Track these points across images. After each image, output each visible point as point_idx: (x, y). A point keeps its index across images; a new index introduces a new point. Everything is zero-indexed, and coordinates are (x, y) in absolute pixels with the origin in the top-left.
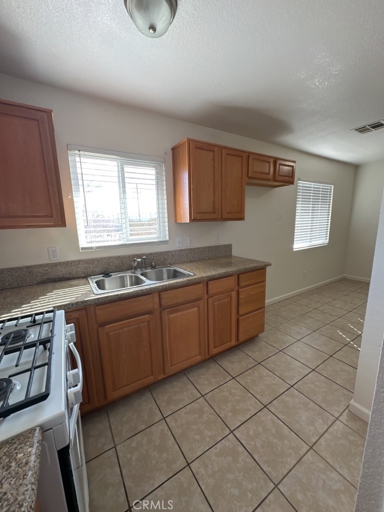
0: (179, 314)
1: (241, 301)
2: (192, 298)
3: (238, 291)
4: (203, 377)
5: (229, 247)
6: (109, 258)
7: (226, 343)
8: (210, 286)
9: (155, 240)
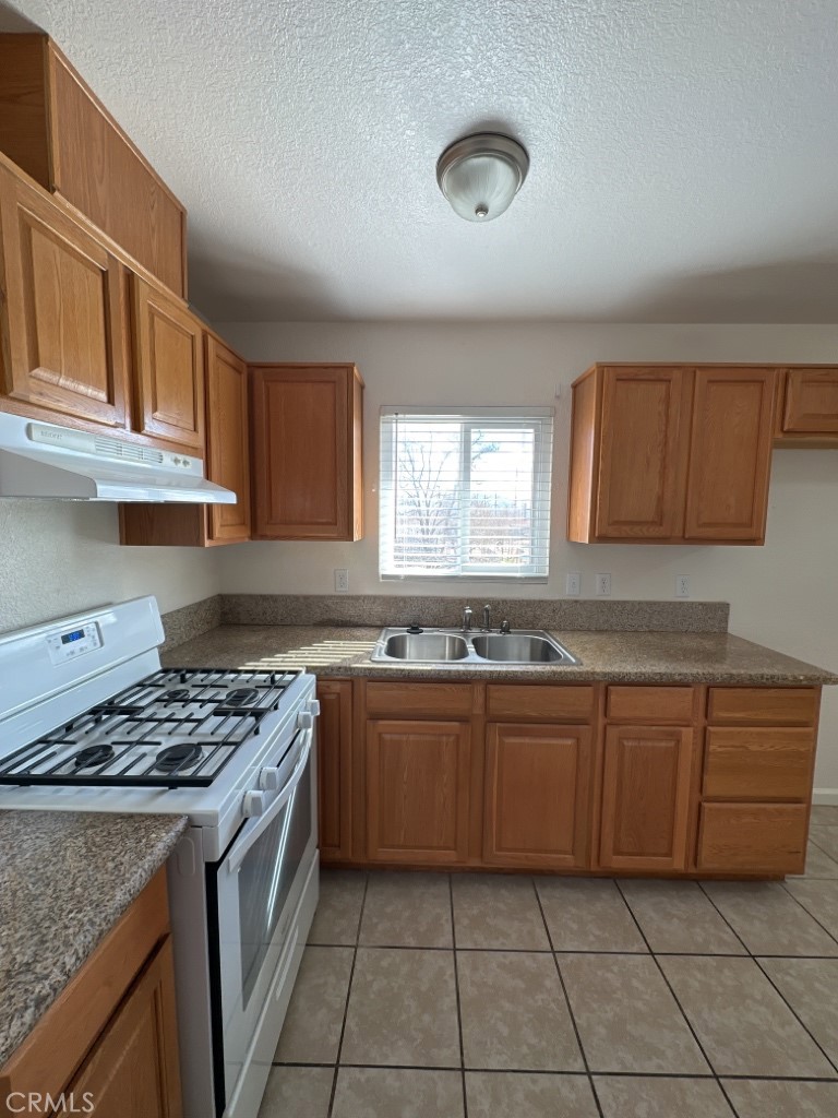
0: (527, 740)
1: (711, 760)
2: (562, 714)
3: (705, 729)
4: (574, 911)
5: (720, 611)
6: (425, 599)
7: (654, 855)
8: (613, 698)
9: (518, 575)
